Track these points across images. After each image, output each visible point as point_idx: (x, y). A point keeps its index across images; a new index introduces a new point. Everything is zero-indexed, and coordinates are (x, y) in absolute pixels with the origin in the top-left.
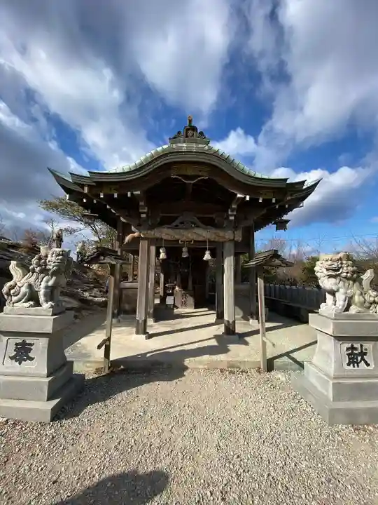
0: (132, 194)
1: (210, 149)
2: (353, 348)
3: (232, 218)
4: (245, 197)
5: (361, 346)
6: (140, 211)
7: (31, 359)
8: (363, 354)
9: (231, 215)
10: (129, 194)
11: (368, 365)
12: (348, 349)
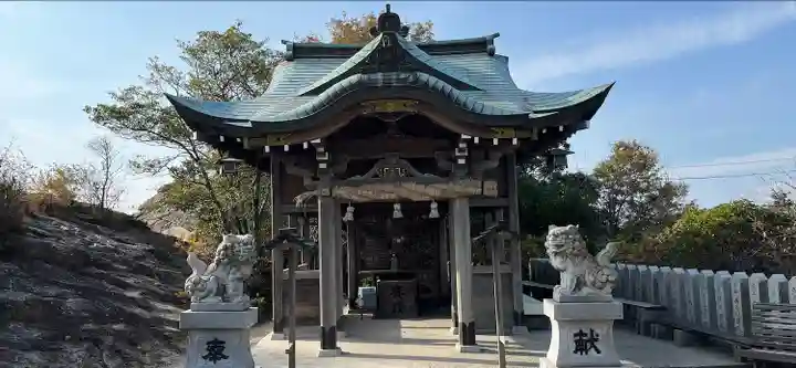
0: (309, 144)
1: (417, 80)
2: (581, 334)
3: (462, 161)
4: (473, 139)
5: (592, 331)
6: (318, 158)
7: (225, 357)
8: (593, 340)
9: (461, 157)
10: (305, 146)
11: (599, 352)
12: (575, 335)
